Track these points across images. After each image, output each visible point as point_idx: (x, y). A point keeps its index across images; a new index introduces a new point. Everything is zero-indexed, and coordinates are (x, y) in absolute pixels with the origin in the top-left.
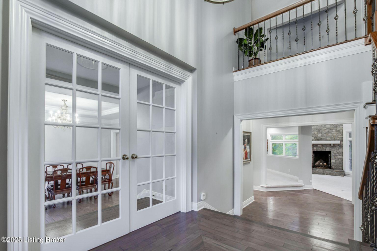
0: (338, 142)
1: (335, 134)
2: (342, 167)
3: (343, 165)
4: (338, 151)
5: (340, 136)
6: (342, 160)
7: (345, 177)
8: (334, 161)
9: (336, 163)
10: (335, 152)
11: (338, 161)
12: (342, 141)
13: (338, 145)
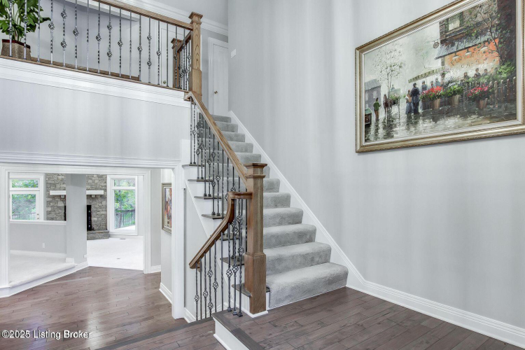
0: (102, 192)
1: (96, 181)
2: (106, 226)
3: (106, 223)
4: (100, 205)
5: (103, 184)
6: (106, 216)
7: (110, 239)
8: (95, 219)
9: (98, 221)
10: (97, 206)
11: (100, 219)
12: (105, 190)
13: (101, 196)
